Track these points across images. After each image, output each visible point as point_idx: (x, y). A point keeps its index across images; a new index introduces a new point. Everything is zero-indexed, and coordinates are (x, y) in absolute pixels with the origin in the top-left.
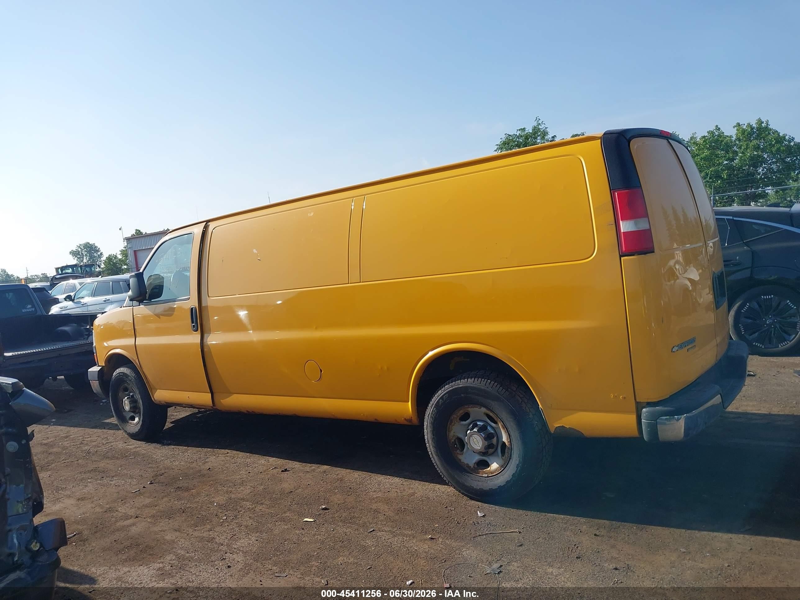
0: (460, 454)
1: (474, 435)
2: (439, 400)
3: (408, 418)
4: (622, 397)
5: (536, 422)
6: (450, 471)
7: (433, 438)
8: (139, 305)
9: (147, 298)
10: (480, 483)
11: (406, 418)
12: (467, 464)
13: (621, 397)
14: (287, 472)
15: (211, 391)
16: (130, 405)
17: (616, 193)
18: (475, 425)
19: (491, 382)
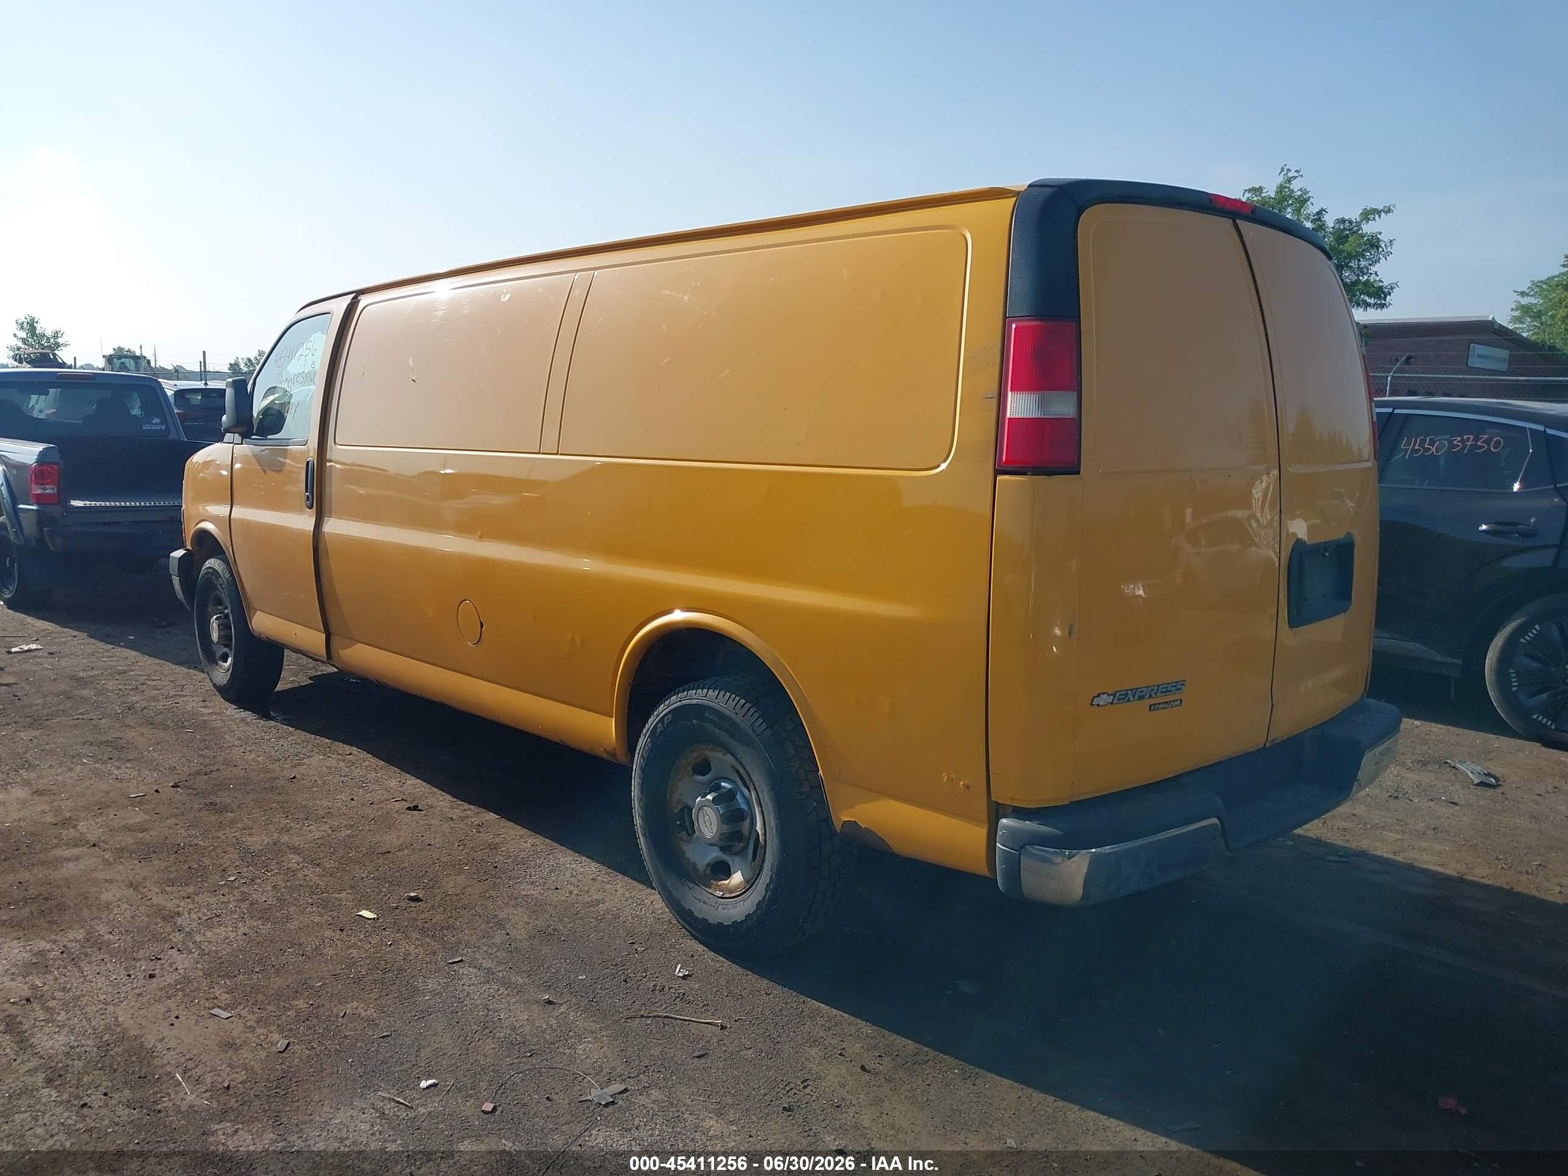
0: (685, 840)
1: (705, 808)
2: (657, 723)
3: (610, 749)
4: (963, 785)
5: (815, 804)
6: (661, 872)
7: (641, 799)
8: (242, 444)
9: (254, 432)
10: (706, 908)
11: (607, 749)
12: (694, 864)
13: (961, 783)
14: (415, 812)
15: (325, 630)
16: (219, 633)
17: (1014, 326)
18: (716, 788)
19: (745, 703)
